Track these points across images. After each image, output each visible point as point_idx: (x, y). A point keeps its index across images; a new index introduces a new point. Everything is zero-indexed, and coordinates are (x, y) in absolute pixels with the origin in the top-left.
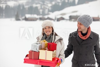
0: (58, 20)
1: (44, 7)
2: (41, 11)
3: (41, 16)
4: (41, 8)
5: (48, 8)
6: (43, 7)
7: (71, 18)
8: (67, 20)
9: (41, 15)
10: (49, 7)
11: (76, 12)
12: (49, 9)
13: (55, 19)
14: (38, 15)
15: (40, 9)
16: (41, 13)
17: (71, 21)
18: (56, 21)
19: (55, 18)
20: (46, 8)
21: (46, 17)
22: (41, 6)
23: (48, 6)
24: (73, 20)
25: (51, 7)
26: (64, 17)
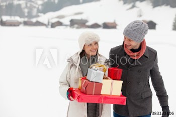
0: (53, 25)
1: (31, 5)
2: (26, 10)
3: (26, 19)
4: (26, 7)
5: (37, 6)
6: (28, 5)
7: (73, 23)
8: (66, 25)
9: (27, 17)
10: (39, 5)
11: (81, 13)
12: (38, 9)
13: (49, 25)
14: (21, 17)
15: (24, 8)
16: (26, 14)
17: (73, 28)
18: (50, 26)
19: (49, 22)
20: (35, 7)
21: (34, 20)
22: (26, 4)
23: (36, 4)
24: (76, 26)
25: (42, 5)
26: (62, 20)
